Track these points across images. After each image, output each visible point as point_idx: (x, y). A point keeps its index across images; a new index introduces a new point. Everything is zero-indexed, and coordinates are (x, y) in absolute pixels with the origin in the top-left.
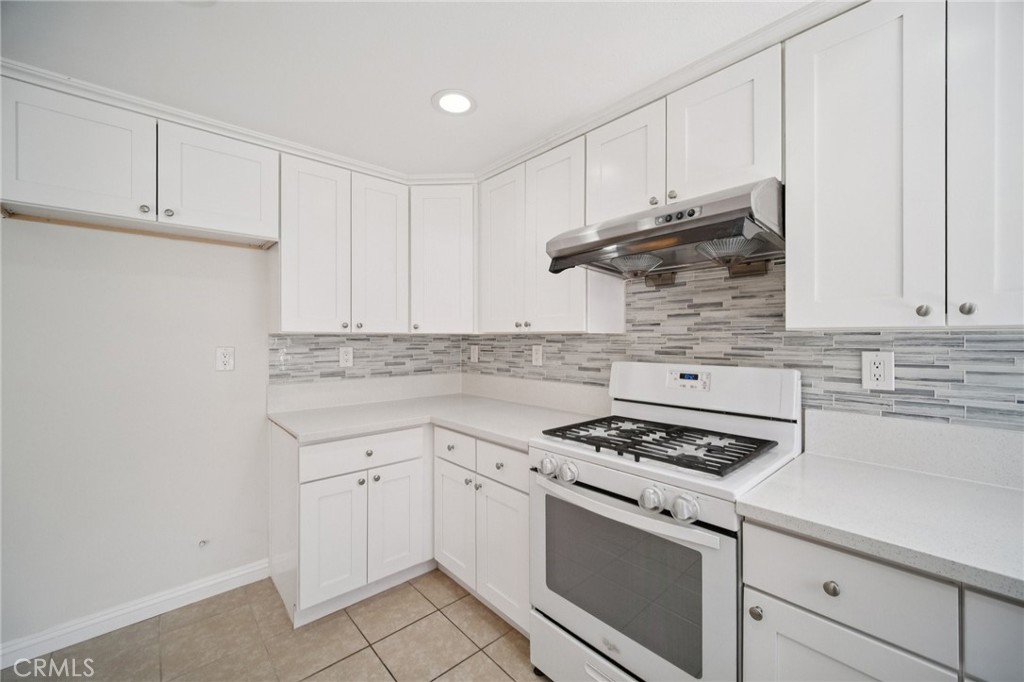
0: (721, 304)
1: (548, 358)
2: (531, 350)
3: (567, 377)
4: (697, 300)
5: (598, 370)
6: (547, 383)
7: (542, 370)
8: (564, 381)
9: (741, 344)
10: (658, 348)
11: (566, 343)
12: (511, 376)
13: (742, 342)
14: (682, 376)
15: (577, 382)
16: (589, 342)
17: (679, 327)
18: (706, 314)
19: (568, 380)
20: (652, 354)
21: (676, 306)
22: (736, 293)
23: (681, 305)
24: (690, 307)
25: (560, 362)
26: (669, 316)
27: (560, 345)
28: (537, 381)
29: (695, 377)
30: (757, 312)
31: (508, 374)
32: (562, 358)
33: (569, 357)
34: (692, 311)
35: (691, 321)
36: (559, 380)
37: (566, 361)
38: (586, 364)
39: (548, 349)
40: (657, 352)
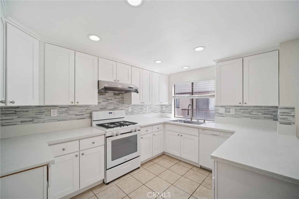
0: (112, 99)
1: (60, 113)
2: (50, 111)
3: (70, 118)
4: (108, 99)
5: (83, 115)
6: (59, 122)
7: (57, 118)
8: (69, 120)
9: (115, 107)
10: (100, 108)
11: (69, 108)
12: (35, 123)
13: (116, 106)
14: (109, 113)
15: (75, 119)
16: (79, 107)
17: (105, 103)
18: (110, 101)
19: (71, 119)
20: (99, 109)
21: (104, 99)
22: (114, 98)
23: (105, 99)
24: (107, 99)
25: (67, 114)
26: (103, 101)
27: (66, 109)
28: (56, 122)
29: (111, 113)
30: (117, 101)
31: (33, 122)
32: (67, 113)
33: (70, 112)
34: (107, 100)
35: (107, 102)
36: (67, 120)
37: (69, 113)
38: (78, 114)
39: (60, 110)
40: (100, 109)
